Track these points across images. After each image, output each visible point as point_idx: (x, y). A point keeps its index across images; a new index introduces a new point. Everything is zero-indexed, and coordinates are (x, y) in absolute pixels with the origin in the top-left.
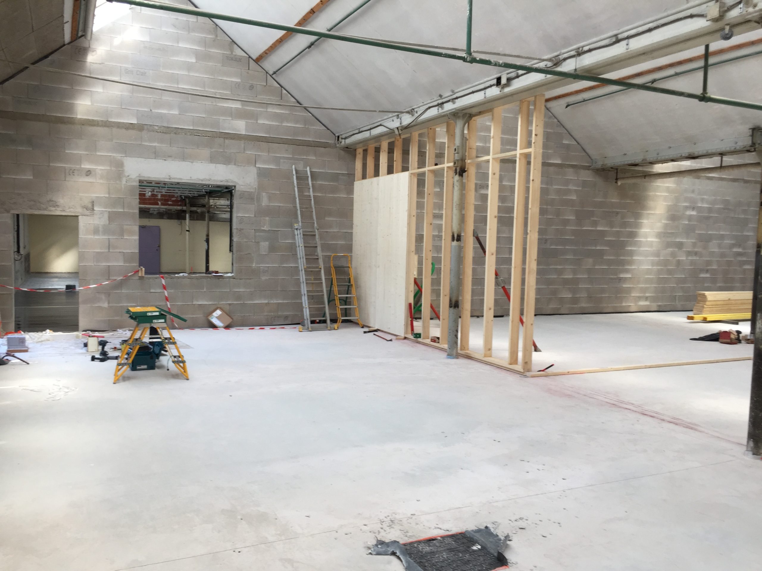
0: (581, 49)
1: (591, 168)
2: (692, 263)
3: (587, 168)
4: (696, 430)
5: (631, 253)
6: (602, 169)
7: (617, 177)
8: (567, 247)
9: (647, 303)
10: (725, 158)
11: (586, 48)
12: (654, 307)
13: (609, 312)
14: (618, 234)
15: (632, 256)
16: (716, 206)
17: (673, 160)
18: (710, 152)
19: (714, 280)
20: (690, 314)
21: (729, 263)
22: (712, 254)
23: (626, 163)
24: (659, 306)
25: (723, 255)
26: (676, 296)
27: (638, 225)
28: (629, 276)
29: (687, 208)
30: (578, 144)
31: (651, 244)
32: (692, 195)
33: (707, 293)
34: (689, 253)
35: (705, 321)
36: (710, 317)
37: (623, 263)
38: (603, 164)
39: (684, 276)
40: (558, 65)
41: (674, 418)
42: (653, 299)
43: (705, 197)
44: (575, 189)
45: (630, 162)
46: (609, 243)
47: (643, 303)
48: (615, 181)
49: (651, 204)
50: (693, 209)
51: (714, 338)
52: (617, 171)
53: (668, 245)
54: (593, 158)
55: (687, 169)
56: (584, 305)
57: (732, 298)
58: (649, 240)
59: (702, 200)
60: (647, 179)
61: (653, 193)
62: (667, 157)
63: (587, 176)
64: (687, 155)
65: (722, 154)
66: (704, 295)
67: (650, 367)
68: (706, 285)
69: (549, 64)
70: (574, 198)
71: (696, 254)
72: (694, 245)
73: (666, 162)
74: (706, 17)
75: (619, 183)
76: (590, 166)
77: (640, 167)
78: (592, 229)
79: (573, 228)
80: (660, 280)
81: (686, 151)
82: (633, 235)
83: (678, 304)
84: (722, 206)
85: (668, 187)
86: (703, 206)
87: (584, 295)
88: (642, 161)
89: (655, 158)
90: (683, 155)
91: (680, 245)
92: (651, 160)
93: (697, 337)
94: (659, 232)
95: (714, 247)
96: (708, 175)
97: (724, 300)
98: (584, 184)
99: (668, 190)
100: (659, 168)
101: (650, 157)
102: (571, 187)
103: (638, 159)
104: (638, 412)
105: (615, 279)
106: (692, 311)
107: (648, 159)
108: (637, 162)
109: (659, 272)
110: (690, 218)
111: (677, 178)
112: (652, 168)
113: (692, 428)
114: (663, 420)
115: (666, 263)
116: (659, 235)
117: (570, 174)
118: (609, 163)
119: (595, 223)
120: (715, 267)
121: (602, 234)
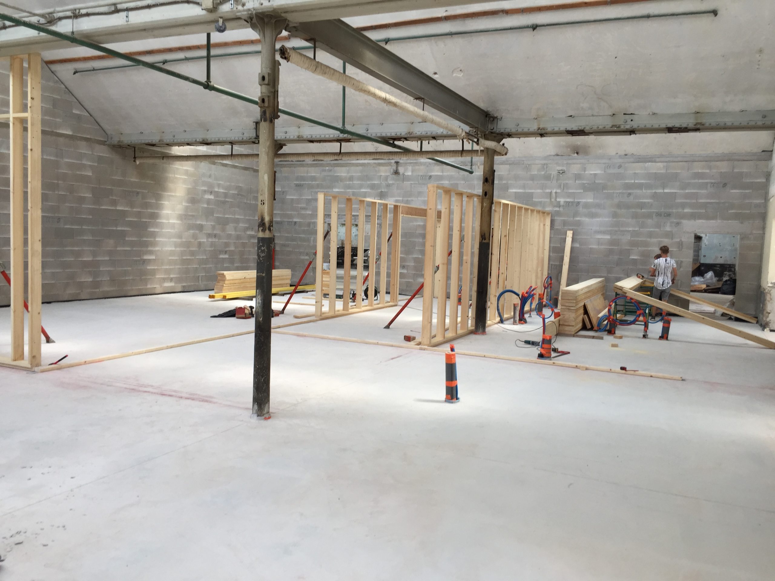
0: (77, 11)
1: (106, 143)
2: (212, 244)
3: (103, 143)
4: (211, 402)
5: (154, 235)
6: (118, 145)
7: (135, 156)
8: (84, 227)
9: (172, 284)
10: (236, 147)
11: (83, 12)
12: (179, 287)
13: (133, 295)
14: (139, 214)
15: (155, 238)
16: (231, 192)
17: (188, 144)
18: (221, 139)
19: (231, 261)
20: (212, 293)
21: (244, 245)
22: (229, 236)
23: (143, 142)
24: (184, 287)
25: (238, 237)
26: (199, 276)
27: (159, 207)
28: (153, 257)
29: (205, 191)
30: (91, 116)
31: (173, 226)
32: (210, 180)
33: (225, 273)
34: (209, 235)
35: (225, 298)
36: (229, 295)
37: (146, 244)
38: (119, 141)
39: (205, 257)
40: (53, 23)
41: (191, 394)
42: (179, 280)
43: (221, 182)
44: (90, 165)
45: (147, 142)
46: (130, 224)
47: (168, 285)
48: (133, 159)
49: (171, 185)
50: (211, 193)
51: (231, 314)
52: (135, 149)
53: (190, 227)
54: (109, 132)
55: (203, 155)
56: (106, 289)
57: (248, 277)
58: (171, 221)
59: (219, 186)
60: (165, 160)
61: (173, 176)
62: (183, 140)
63: (103, 152)
64: (201, 140)
65: (232, 143)
66: (223, 274)
67: (172, 347)
68: (225, 265)
69: (42, 21)
70: (90, 174)
71: (215, 236)
72: (213, 227)
73: (183, 145)
74: (201, 5)
75: (138, 162)
76: (106, 141)
77: (158, 147)
78: (111, 208)
79: (90, 207)
80: (184, 262)
81: (200, 137)
82: (154, 216)
83: (202, 284)
84: (236, 192)
85: (187, 170)
86: (219, 191)
87: (106, 278)
88: (159, 141)
89: (172, 140)
90: (198, 140)
91: (201, 228)
92: (168, 141)
93: (217, 315)
94: (180, 214)
95: (230, 230)
96: (222, 162)
97: (240, 279)
98: (100, 159)
99: (186, 173)
100: (177, 150)
101: (168, 138)
102: (84, 162)
103: (155, 139)
104: (157, 394)
105: (139, 261)
106: (213, 290)
107: (165, 141)
108: (154, 142)
109: (182, 253)
110: (208, 202)
111: (194, 162)
112: (170, 150)
113: (207, 401)
114: (181, 397)
115: (187, 244)
116: (181, 217)
117: (83, 148)
118: (126, 140)
119: (114, 203)
120: (232, 248)
121: (123, 213)
